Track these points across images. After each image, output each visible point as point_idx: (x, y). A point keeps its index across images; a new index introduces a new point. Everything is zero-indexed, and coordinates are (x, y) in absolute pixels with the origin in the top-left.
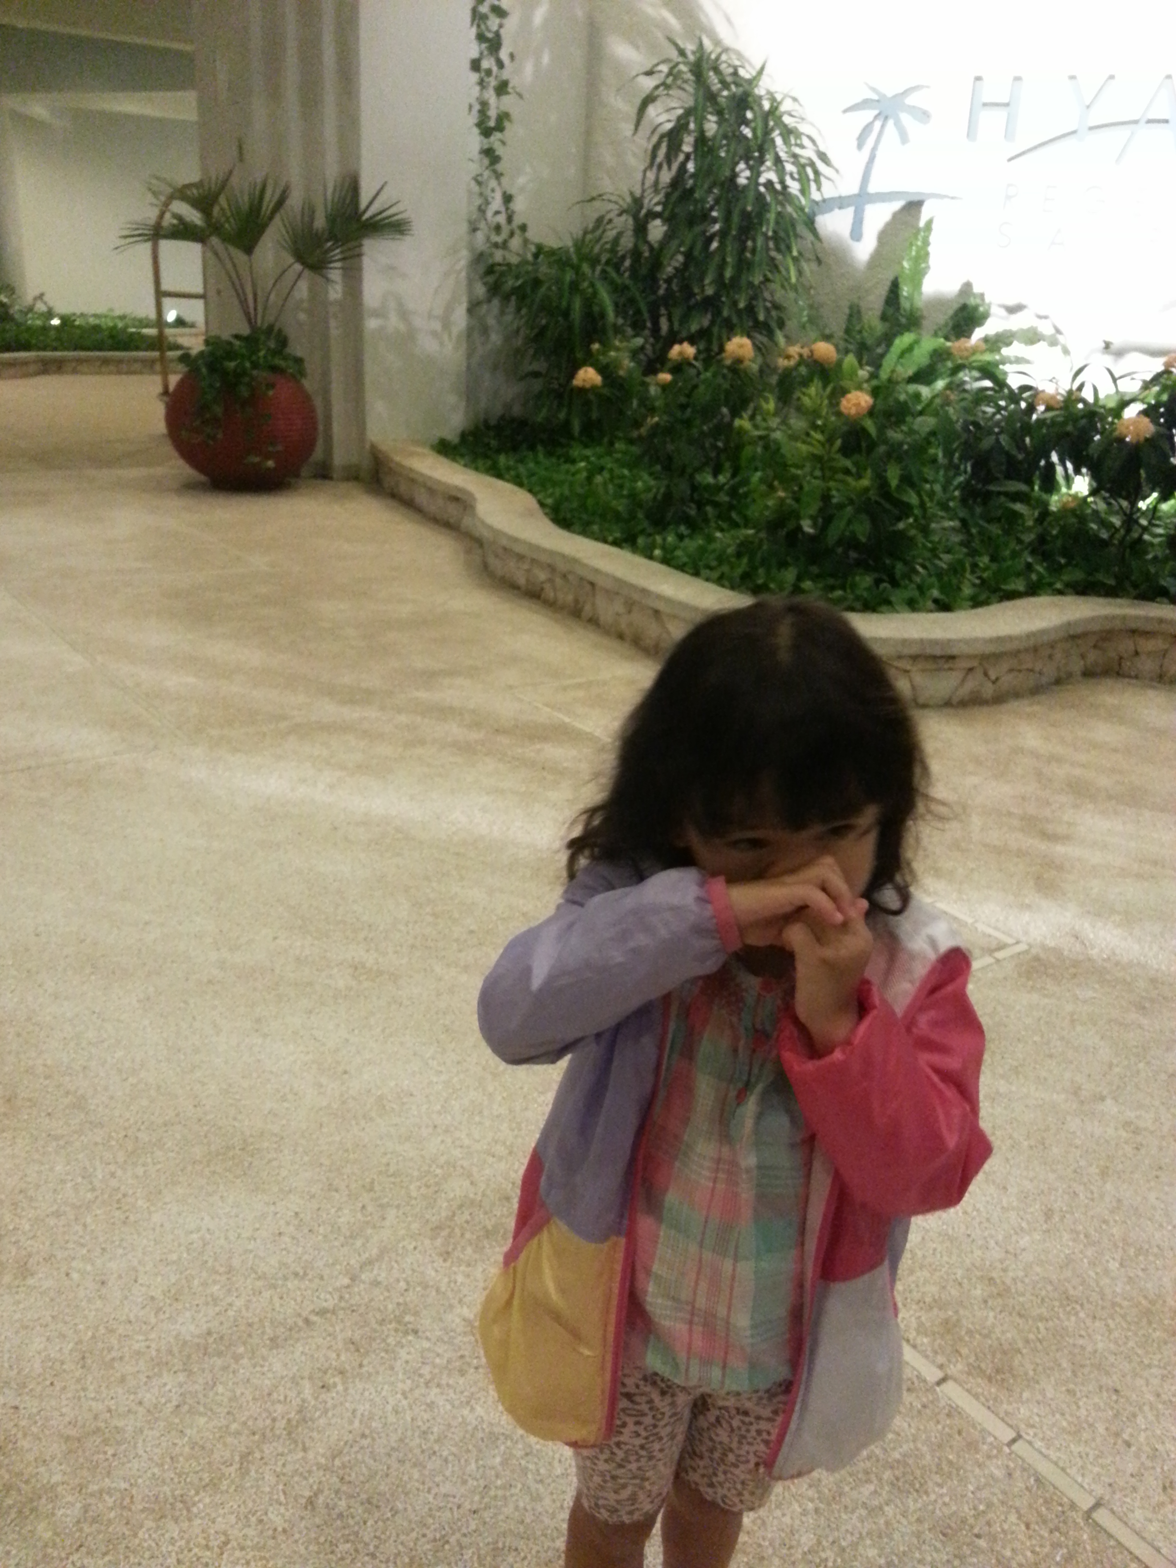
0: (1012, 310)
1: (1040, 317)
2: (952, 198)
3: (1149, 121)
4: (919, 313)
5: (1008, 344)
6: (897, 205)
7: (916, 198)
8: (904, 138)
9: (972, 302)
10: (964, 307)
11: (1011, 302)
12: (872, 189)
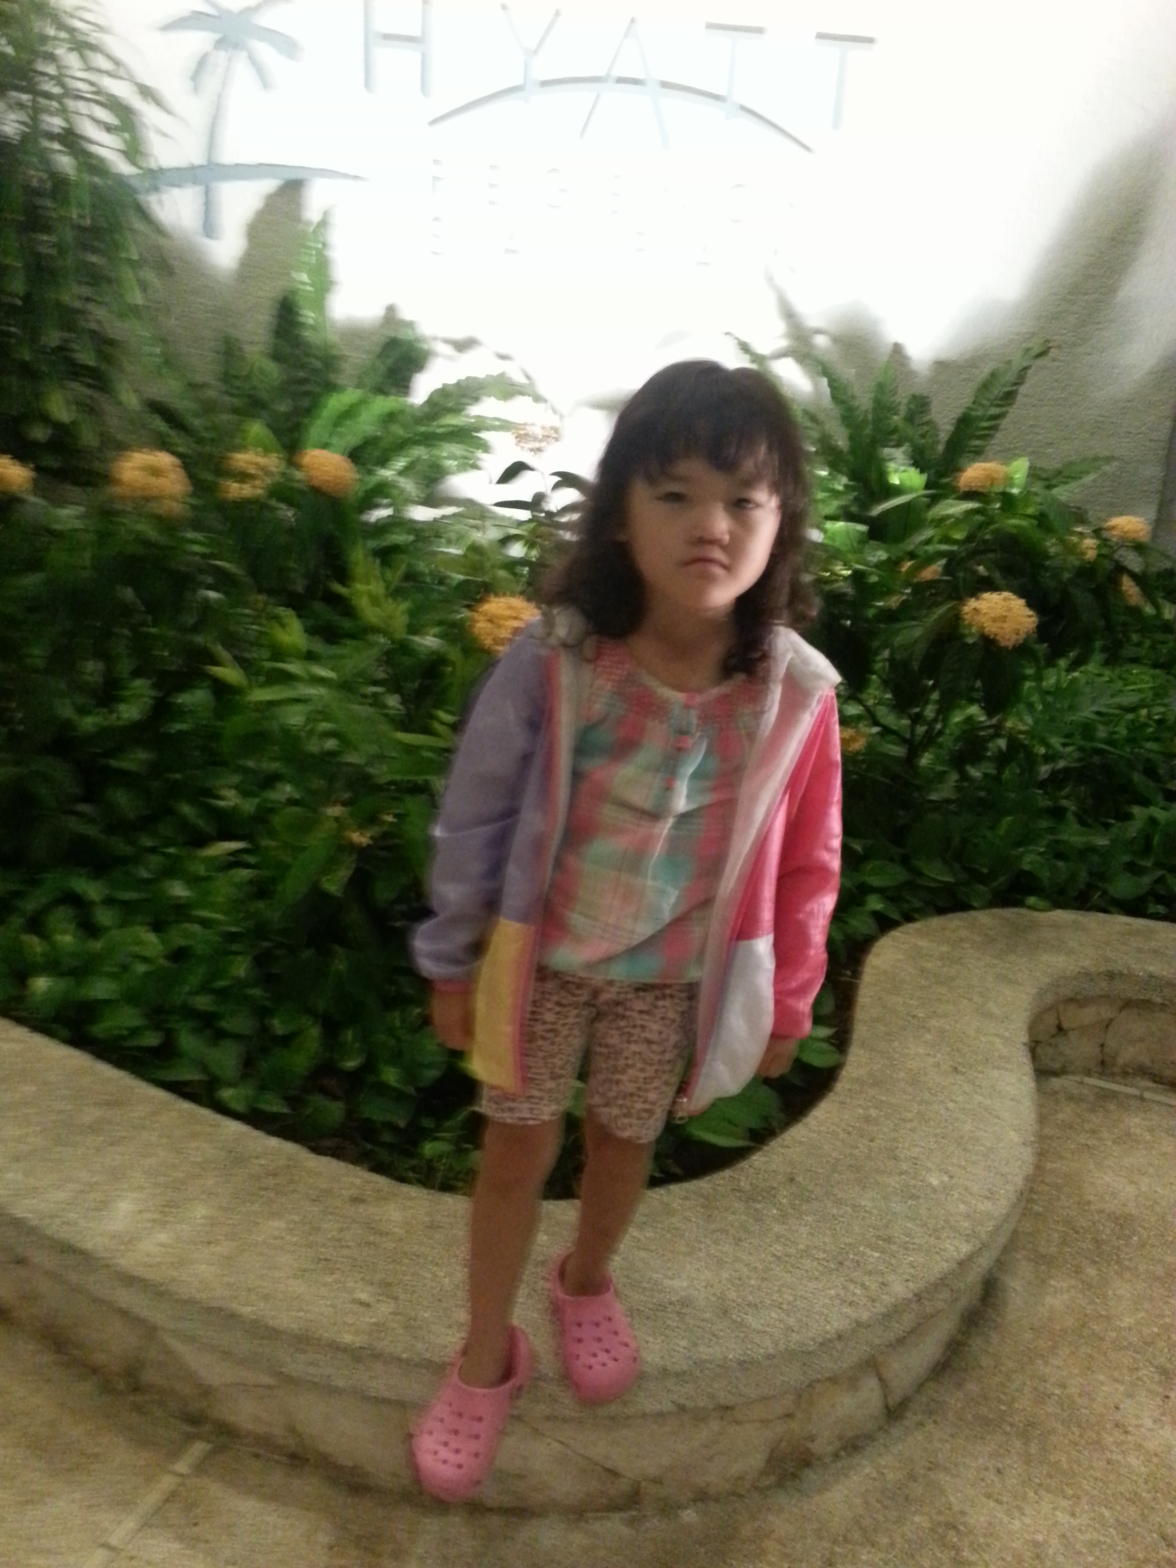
0: (463, 346)
1: (503, 357)
2: (356, 177)
3: (620, 80)
4: (335, 352)
5: (476, 399)
6: (269, 185)
7: (294, 176)
8: (265, 82)
9: (403, 334)
10: (392, 344)
11: (460, 335)
12: (228, 156)
